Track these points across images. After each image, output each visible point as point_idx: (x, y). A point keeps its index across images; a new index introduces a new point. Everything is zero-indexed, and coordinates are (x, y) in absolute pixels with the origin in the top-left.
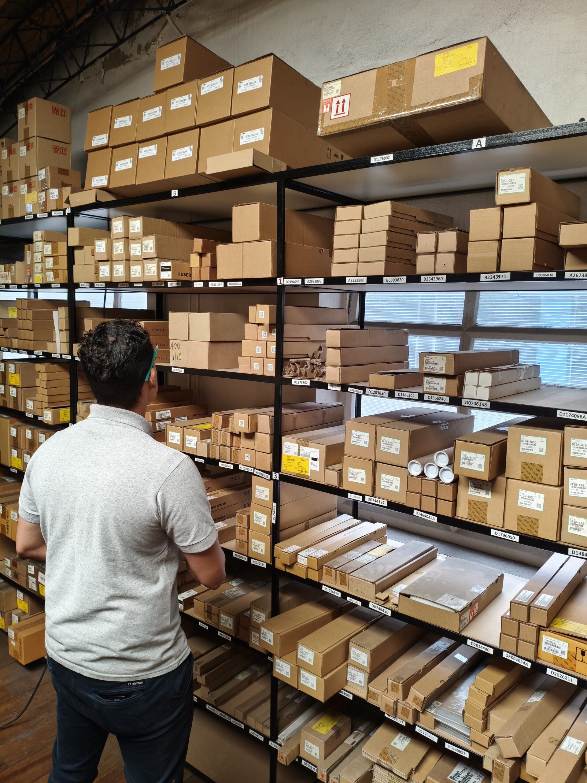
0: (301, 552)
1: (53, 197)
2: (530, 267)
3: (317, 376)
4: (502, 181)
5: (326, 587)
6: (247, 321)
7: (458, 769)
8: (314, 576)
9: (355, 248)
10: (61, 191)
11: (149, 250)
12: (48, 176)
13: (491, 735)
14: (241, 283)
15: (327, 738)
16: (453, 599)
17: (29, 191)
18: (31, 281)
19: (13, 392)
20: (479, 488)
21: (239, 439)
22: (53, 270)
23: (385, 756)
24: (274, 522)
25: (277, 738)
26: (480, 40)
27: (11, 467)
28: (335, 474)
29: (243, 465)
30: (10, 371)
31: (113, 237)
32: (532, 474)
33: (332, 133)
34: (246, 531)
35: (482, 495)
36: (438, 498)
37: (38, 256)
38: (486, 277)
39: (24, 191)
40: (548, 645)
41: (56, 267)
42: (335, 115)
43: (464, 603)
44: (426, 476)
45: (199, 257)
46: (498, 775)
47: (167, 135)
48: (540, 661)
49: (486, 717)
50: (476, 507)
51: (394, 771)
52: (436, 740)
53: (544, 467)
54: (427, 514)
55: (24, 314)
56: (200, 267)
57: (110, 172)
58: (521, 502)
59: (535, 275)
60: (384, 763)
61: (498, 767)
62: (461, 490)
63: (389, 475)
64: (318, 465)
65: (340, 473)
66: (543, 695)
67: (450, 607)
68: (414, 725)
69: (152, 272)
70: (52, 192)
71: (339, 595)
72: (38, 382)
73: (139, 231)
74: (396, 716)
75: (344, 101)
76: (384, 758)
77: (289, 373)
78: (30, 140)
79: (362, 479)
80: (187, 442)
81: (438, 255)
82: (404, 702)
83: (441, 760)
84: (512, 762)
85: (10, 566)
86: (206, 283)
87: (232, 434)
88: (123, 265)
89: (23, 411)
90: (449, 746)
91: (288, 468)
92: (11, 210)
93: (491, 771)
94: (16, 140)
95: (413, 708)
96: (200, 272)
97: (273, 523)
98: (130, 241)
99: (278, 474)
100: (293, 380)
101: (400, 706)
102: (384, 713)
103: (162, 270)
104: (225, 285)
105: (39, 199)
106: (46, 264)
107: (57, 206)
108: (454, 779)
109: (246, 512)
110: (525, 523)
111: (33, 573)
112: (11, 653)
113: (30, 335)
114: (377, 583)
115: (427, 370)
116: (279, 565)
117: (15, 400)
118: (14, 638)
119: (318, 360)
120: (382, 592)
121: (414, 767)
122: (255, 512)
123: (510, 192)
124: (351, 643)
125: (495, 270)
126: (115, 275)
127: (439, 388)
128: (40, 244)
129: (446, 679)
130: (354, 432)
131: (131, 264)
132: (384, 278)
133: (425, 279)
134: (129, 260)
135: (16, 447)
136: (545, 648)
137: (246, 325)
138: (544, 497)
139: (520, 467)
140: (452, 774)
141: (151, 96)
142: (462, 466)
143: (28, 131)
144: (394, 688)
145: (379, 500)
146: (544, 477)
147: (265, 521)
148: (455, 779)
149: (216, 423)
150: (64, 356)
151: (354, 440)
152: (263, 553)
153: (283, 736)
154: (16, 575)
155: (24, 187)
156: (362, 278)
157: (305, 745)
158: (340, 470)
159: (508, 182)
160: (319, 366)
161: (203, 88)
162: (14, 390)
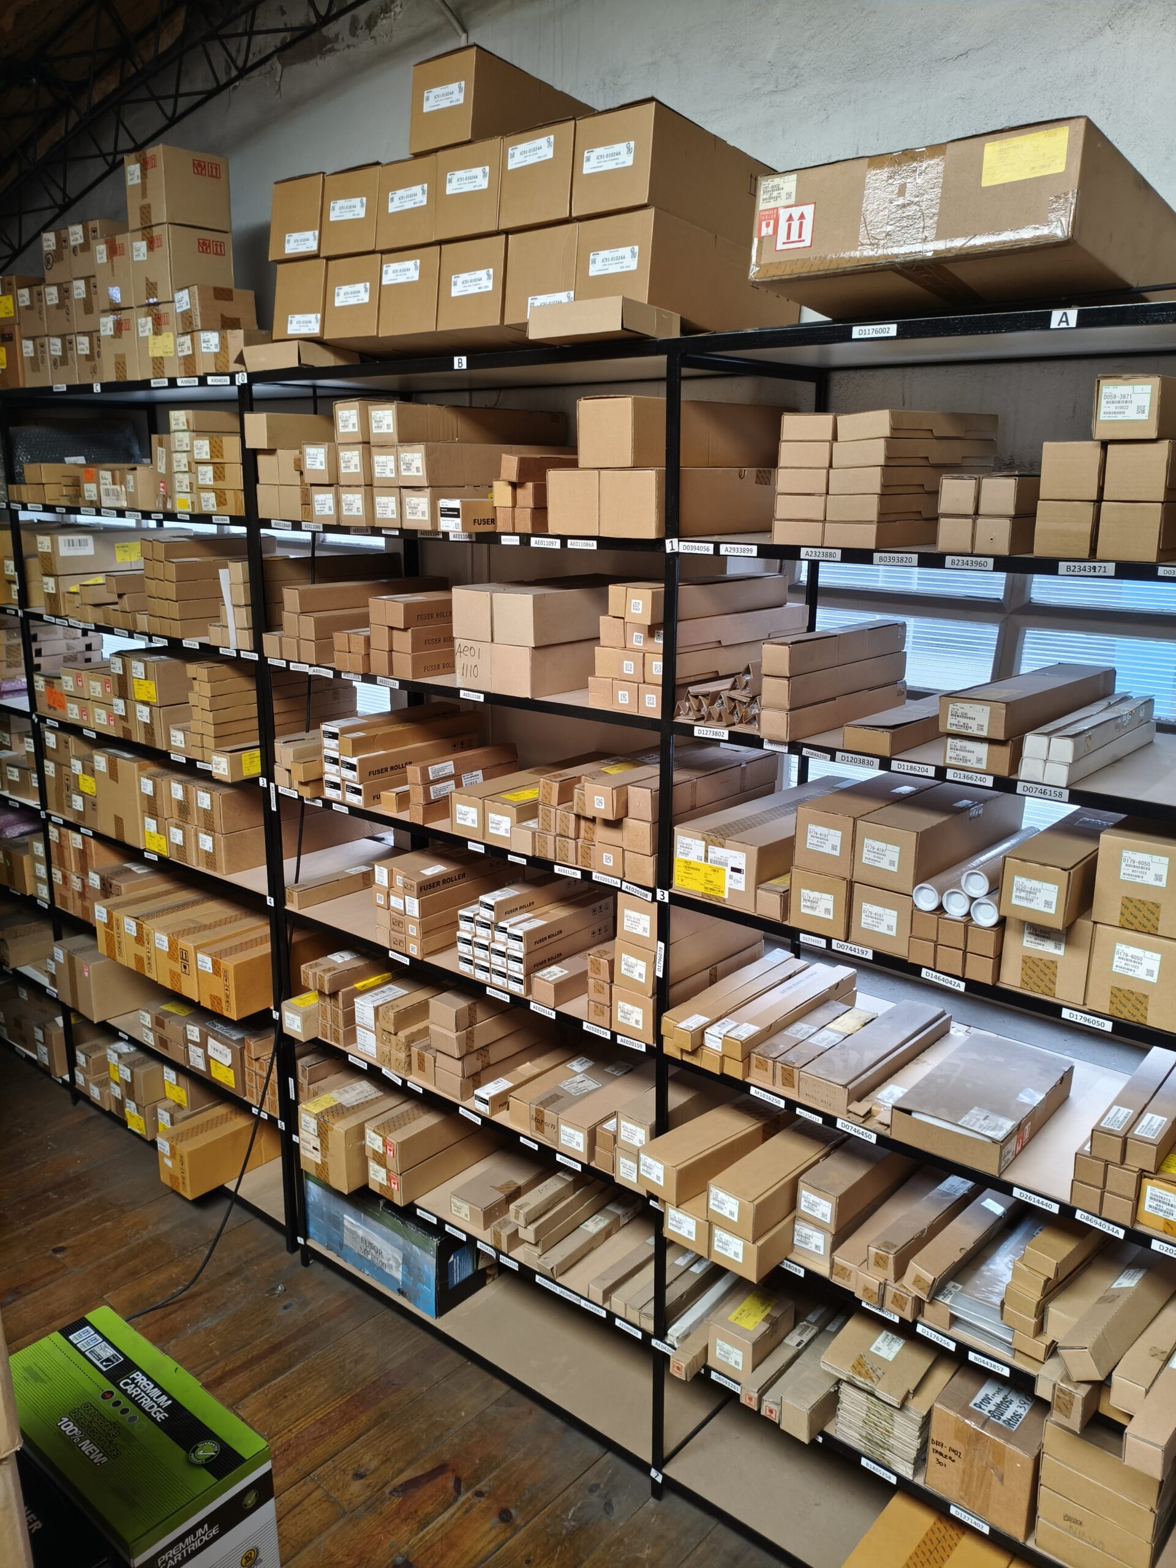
0: (712, 1027)
1: (207, 348)
2: (1151, 556)
3: (741, 722)
4: (1106, 397)
5: (758, 1090)
6: (605, 612)
7: (988, 1390)
8: (734, 1070)
9: (820, 495)
10: (223, 337)
11: (413, 472)
12: (195, 305)
13: (1050, 1341)
14: (595, 543)
15: (756, 1336)
16: (988, 1116)
17: (157, 332)
18: (169, 506)
19: (143, 714)
20: (1043, 937)
21: (591, 825)
22: (214, 490)
23: (861, 1369)
24: (660, 974)
25: (666, 1334)
26: (1073, 122)
27: (144, 850)
28: (776, 899)
29: (599, 872)
30: (134, 675)
31: (339, 440)
32: (1140, 918)
33: (778, 278)
34: (607, 987)
35: (1049, 949)
36: (968, 950)
37: (181, 461)
38: (1068, 568)
39: (147, 331)
40: (1156, 1203)
41: (221, 485)
42: (784, 243)
43: (1008, 1125)
44: (946, 912)
45: (510, 488)
46: (1063, 1407)
47: (440, 243)
48: (1140, 1228)
49: (1041, 1312)
50: (1037, 970)
51: (877, 1394)
52: (952, 1346)
53: (1162, 908)
54: (946, 977)
55: (159, 570)
56: (514, 506)
57: (325, 307)
58: (1118, 965)
59: (1162, 571)
60: (861, 1382)
61: (1062, 1395)
62: (1010, 938)
63: (878, 905)
64: (743, 881)
65: (786, 898)
66: (1139, 1276)
67: (983, 1132)
68: (915, 1323)
69: (420, 514)
70: (206, 338)
71: (782, 1104)
72: (193, 698)
73: (391, 431)
74: (882, 1306)
75: (802, 217)
76: (860, 1374)
77: (688, 714)
78: (154, 229)
79: (827, 911)
80: (490, 825)
81: (980, 521)
82: (897, 1285)
83: (957, 1376)
84: (1087, 1388)
85: (150, 1026)
86: (525, 539)
87: (578, 817)
88: (360, 496)
89: (164, 749)
90: (975, 1358)
91: (684, 882)
92: (120, 364)
93: (1049, 1399)
94: (124, 228)
95: (913, 1295)
96: (513, 518)
97: (658, 977)
98: (373, 449)
99: (666, 893)
100: (696, 729)
101: (892, 1289)
102: (861, 1301)
103: (442, 515)
104: (564, 544)
105: (179, 349)
106: (200, 477)
107: (218, 367)
108: (980, 1407)
109: (606, 953)
110: (1124, 1001)
111: (198, 1040)
112: (165, 1178)
113: (174, 610)
114: (850, 1087)
115: (954, 728)
116: (670, 1048)
117: (149, 728)
118: (168, 1154)
119: (744, 693)
120: (859, 1100)
121: (912, 1388)
122: (624, 956)
123: (1120, 417)
124: (801, 1184)
125: (1086, 555)
126: (345, 513)
127: (974, 760)
128: (185, 437)
129: (969, 1245)
130: (811, 827)
131: (375, 494)
132: (875, 555)
133: (953, 562)
134: (371, 485)
135: (153, 813)
136: (1150, 1206)
137: (603, 619)
138: (1159, 959)
139: (1119, 905)
140: (978, 1399)
141: (404, 161)
142: (1015, 901)
143: (149, 212)
144: (880, 1261)
145: (857, 947)
146: (1160, 925)
147: (643, 971)
148: (983, 1407)
149: (547, 795)
150: (243, 654)
151: (811, 842)
152: (640, 1027)
153: (675, 1331)
154: (163, 1042)
155: (146, 323)
156: (833, 551)
157: (718, 1348)
158: (784, 892)
159: (1117, 399)
160: (745, 703)
161: (513, 156)
162: (146, 710)
